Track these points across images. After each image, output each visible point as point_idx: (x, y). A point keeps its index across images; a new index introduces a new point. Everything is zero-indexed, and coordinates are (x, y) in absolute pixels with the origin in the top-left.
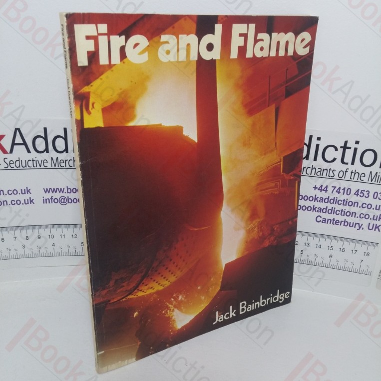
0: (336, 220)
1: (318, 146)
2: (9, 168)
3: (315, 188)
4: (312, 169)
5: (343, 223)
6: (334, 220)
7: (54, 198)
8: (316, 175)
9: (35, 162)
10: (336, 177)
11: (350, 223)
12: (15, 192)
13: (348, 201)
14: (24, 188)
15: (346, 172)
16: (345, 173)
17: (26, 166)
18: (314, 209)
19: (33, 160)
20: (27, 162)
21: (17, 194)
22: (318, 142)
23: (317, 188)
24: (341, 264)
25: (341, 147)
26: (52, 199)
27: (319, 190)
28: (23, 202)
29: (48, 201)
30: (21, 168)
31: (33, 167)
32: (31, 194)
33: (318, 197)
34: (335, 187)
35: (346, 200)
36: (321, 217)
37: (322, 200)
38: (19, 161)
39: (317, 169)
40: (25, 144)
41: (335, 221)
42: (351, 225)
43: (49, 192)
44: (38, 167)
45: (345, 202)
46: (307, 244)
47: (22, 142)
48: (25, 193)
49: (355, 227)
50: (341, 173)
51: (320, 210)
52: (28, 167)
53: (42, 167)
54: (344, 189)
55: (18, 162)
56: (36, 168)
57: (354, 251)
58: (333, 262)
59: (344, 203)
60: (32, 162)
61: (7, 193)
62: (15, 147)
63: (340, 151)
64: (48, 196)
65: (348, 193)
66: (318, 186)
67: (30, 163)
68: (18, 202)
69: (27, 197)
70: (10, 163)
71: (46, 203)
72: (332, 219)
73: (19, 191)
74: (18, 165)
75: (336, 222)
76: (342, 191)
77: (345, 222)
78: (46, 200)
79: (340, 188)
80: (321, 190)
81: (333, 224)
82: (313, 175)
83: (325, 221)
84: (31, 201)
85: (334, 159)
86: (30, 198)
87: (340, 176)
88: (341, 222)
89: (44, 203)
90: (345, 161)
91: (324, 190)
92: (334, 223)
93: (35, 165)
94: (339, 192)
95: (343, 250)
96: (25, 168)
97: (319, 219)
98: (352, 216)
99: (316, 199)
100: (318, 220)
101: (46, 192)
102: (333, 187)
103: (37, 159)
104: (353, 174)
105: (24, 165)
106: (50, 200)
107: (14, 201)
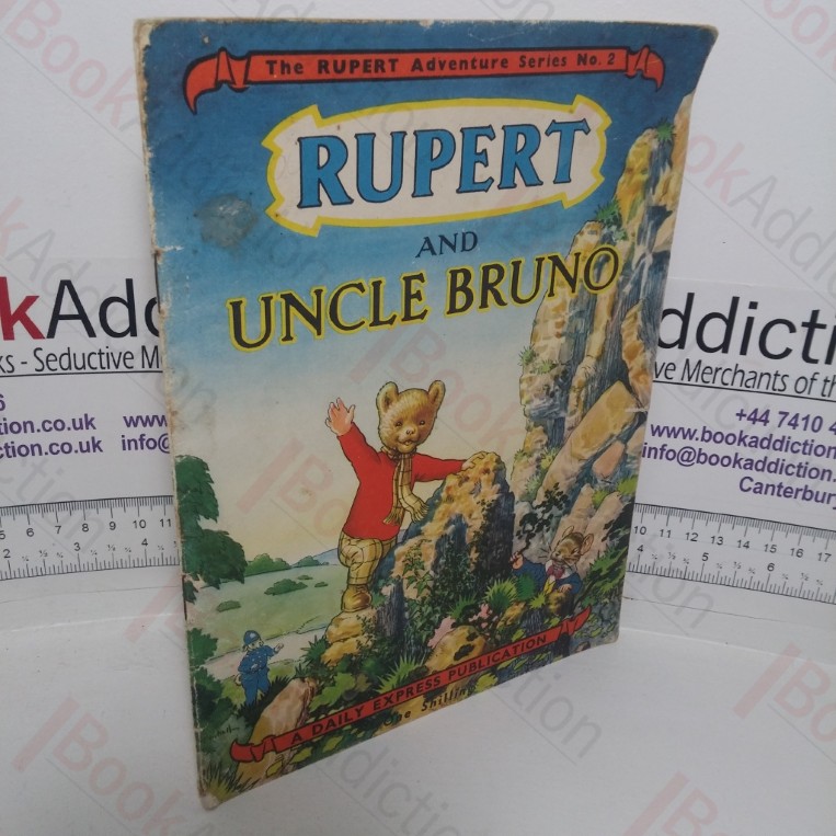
0: (785, 485)
1: (750, 321)
2: (46, 371)
3: (741, 415)
4: (735, 373)
5: (801, 494)
6: (780, 486)
7: (146, 438)
8: (743, 388)
9: (104, 357)
10: (790, 390)
11: (818, 493)
12: (58, 425)
13: (815, 445)
14: (79, 415)
15: (813, 379)
16: (809, 381)
17: (84, 367)
18: (737, 462)
19: (101, 353)
20: (87, 358)
21: (63, 429)
22: (752, 313)
23: (745, 415)
24: (794, 583)
25: (804, 325)
26: (141, 439)
27: (749, 419)
28: (76, 447)
29: (133, 444)
30: (74, 370)
31: (99, 370)
32: (94, 428)
33: (746, 436)
34: (786, 414)
35: (809, 442)
36: (752, 480)
37: (756, 442)
38: (69, 354)
39: (746, 373)
40: (82, 316)
41: (782, 490)
42: (820, 498)
43: (135, 425)
44: (113, 368)
45: (808, 448)
46: (717, 540)
47: (75, 312)
48: (81, 428)
49: (828, 502)
50: (802, 382)
51: (750, 464)
52: (88, 369)
53: (122, 367)
54: (807, 418)
55: (66, 358)
56: (107, 370)
57: (824, 557)
58: (776, 579)
59: (804, 449)
60: (98, 356)
61: (41, 428)
62: (60, 322)
63: (802, 332)
64: (134, 433)
65: (816, 428)
66: (748, 412)
67: (95, 361)
68: (66, 448)
69: (85, 435)
70: (47, 361)
71: (130, 449)
72: (776, 484)
73: (69, 424)
74: (65, 365)
75: (785, 492)
76: (801, 423)
77: (806, 491)
78: (129, 441)
79: (796, 416)
80: (754, 420)
81: (779, 495)
82: (737, 385)
83: (759, 489)
84: (97, 446)
85: (788, 352)
86: (93, 438)
87: (799, 389)
88: (798, 490)
89: (124, 449)
90: (812, 355)
91: (760, 420)
92: (781, 493)
93: (105, 365)
94: (795, 426)
95: (799, 553)
96: (83, 371)
97: (747, 484)
98: (822, 479)
99: (742, 440)
100: (745, 487)
101: (128, 425)
102: (781, 413)
103: (109, 351)
104: (829, 385)
105: (80, 365)
106: (139, 443)
107: (57, 445)
